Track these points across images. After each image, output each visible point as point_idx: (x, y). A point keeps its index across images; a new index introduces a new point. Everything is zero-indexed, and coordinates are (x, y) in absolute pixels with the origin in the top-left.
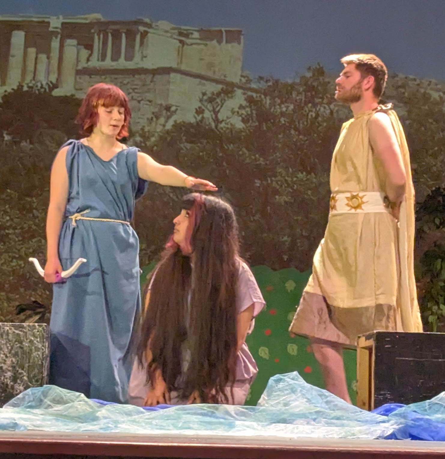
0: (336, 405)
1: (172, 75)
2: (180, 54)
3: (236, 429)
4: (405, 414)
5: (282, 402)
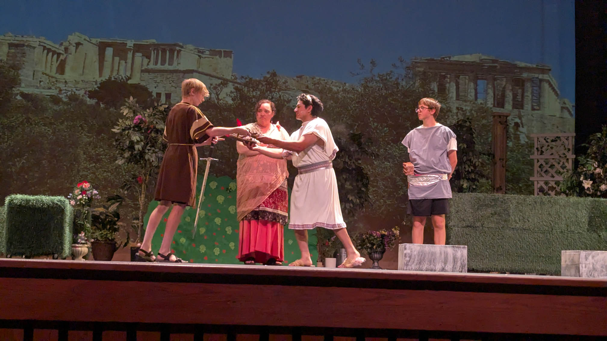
1: (194, 74)
2: (199, 63)
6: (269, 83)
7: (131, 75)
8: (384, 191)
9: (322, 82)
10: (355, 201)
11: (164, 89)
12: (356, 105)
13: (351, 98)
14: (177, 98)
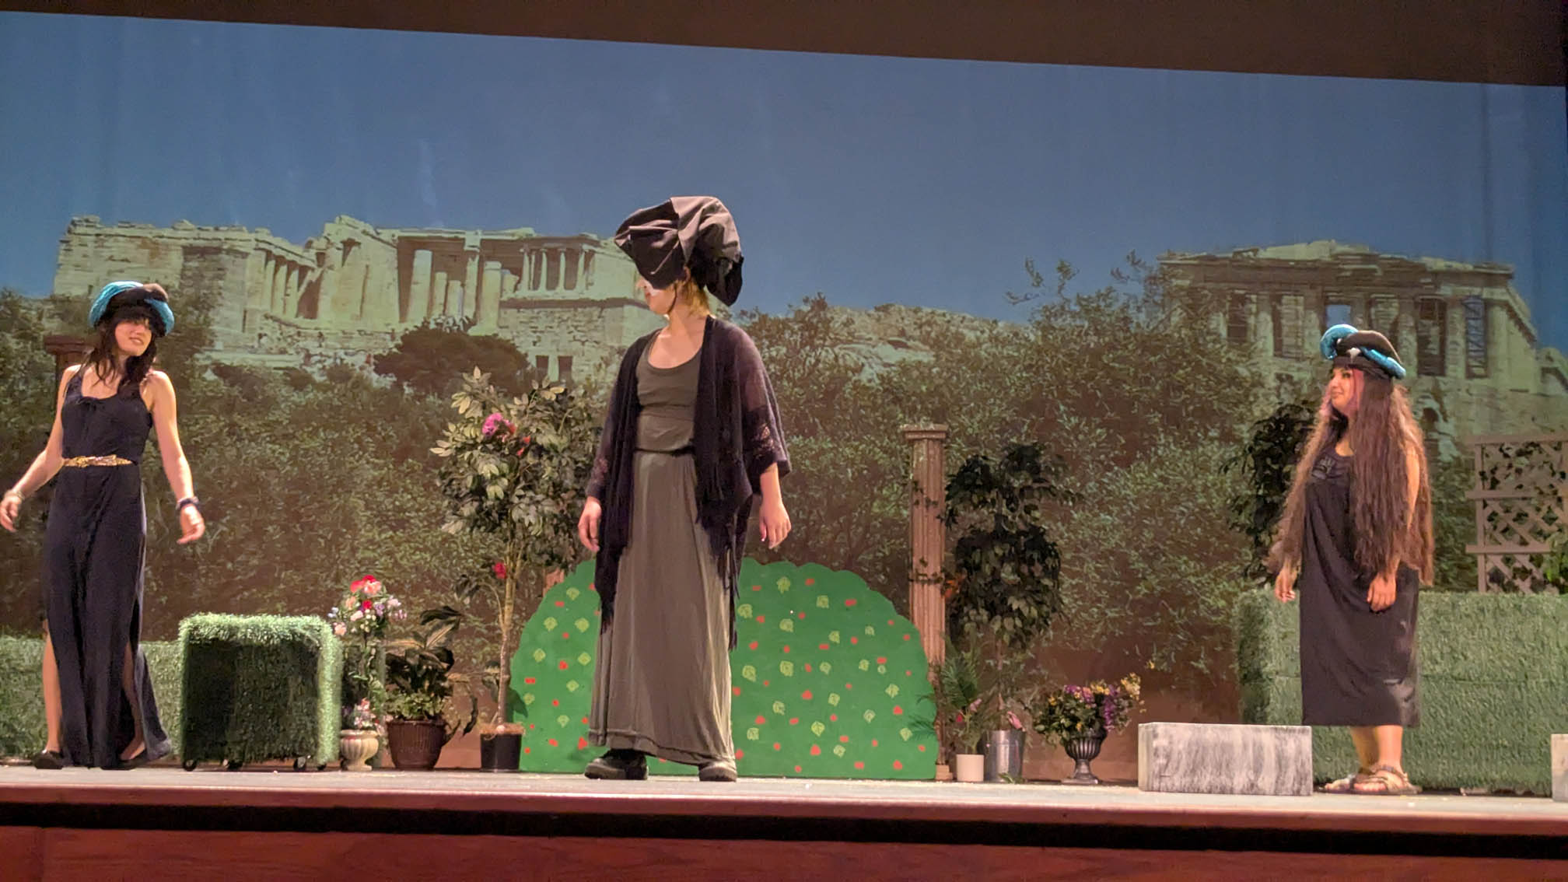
1: (627, 308)
6: (808, 326)
7: (475, 314)
8: (1100, 587)
9: (939, 320)
10: (1025, 611)
11: (554, 348)
12: (1024, 375)
13: (1013, 356)
14: (586, 368)
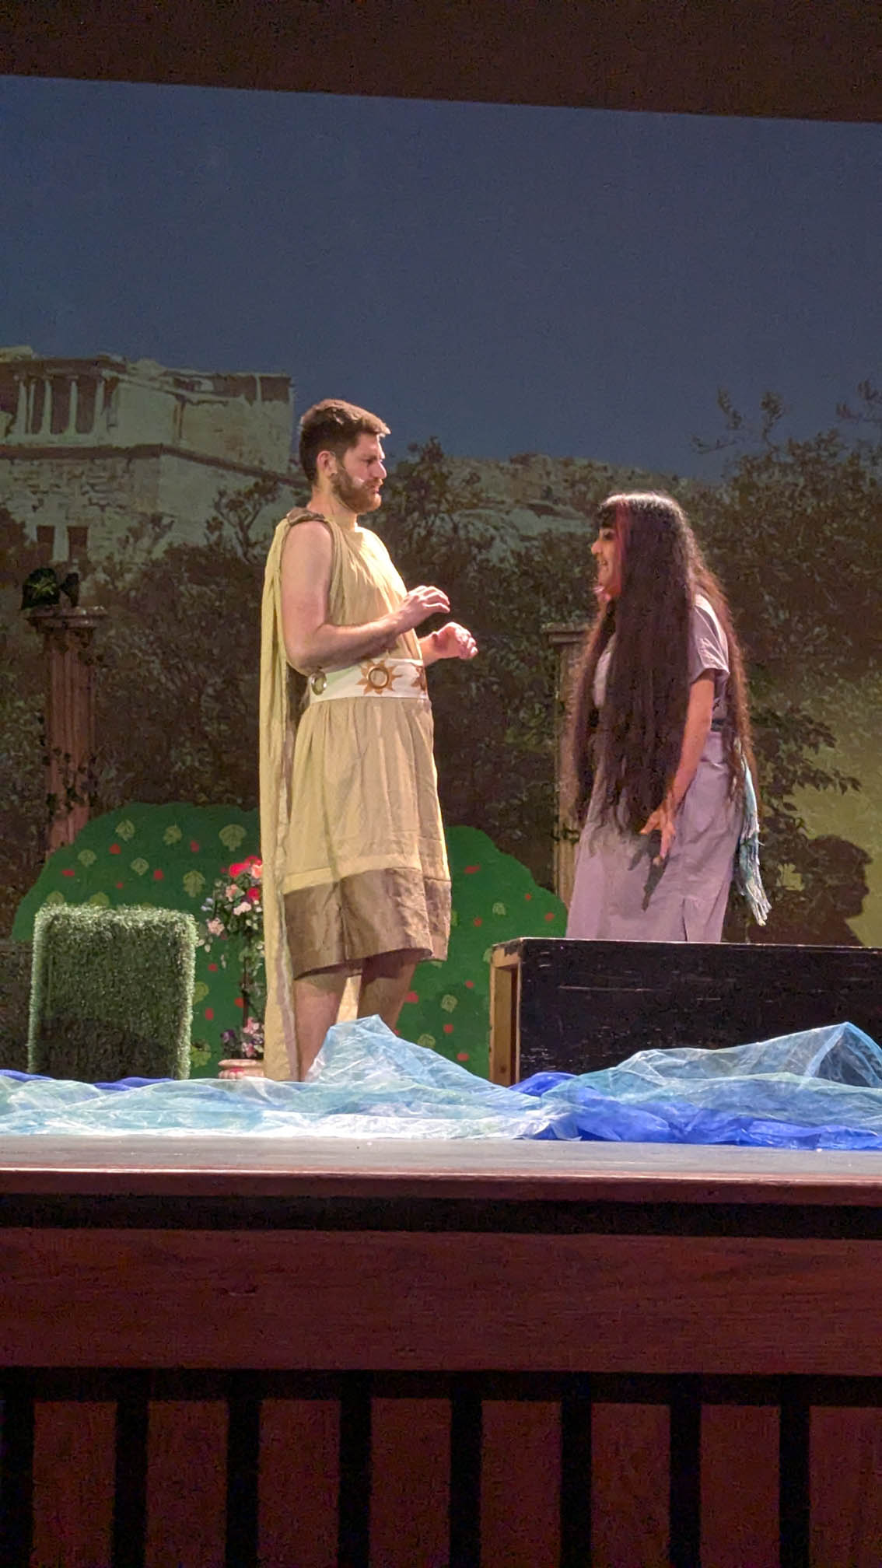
0: (446, 1077)
1: (164, 458)
2: (178, 420)
3: (264, 1124)
4: (572, 1094)
5: (351, 1072)
6: (415, 485)
11: (62, 515)
14: (106, 543)
